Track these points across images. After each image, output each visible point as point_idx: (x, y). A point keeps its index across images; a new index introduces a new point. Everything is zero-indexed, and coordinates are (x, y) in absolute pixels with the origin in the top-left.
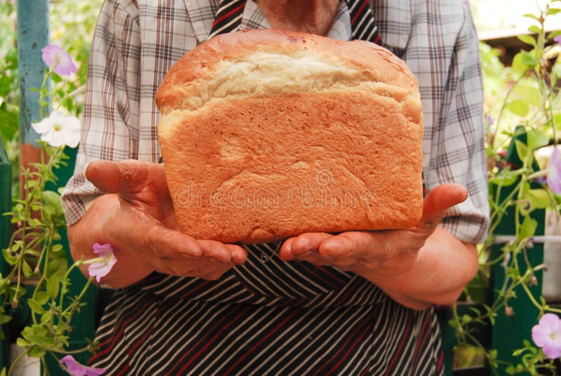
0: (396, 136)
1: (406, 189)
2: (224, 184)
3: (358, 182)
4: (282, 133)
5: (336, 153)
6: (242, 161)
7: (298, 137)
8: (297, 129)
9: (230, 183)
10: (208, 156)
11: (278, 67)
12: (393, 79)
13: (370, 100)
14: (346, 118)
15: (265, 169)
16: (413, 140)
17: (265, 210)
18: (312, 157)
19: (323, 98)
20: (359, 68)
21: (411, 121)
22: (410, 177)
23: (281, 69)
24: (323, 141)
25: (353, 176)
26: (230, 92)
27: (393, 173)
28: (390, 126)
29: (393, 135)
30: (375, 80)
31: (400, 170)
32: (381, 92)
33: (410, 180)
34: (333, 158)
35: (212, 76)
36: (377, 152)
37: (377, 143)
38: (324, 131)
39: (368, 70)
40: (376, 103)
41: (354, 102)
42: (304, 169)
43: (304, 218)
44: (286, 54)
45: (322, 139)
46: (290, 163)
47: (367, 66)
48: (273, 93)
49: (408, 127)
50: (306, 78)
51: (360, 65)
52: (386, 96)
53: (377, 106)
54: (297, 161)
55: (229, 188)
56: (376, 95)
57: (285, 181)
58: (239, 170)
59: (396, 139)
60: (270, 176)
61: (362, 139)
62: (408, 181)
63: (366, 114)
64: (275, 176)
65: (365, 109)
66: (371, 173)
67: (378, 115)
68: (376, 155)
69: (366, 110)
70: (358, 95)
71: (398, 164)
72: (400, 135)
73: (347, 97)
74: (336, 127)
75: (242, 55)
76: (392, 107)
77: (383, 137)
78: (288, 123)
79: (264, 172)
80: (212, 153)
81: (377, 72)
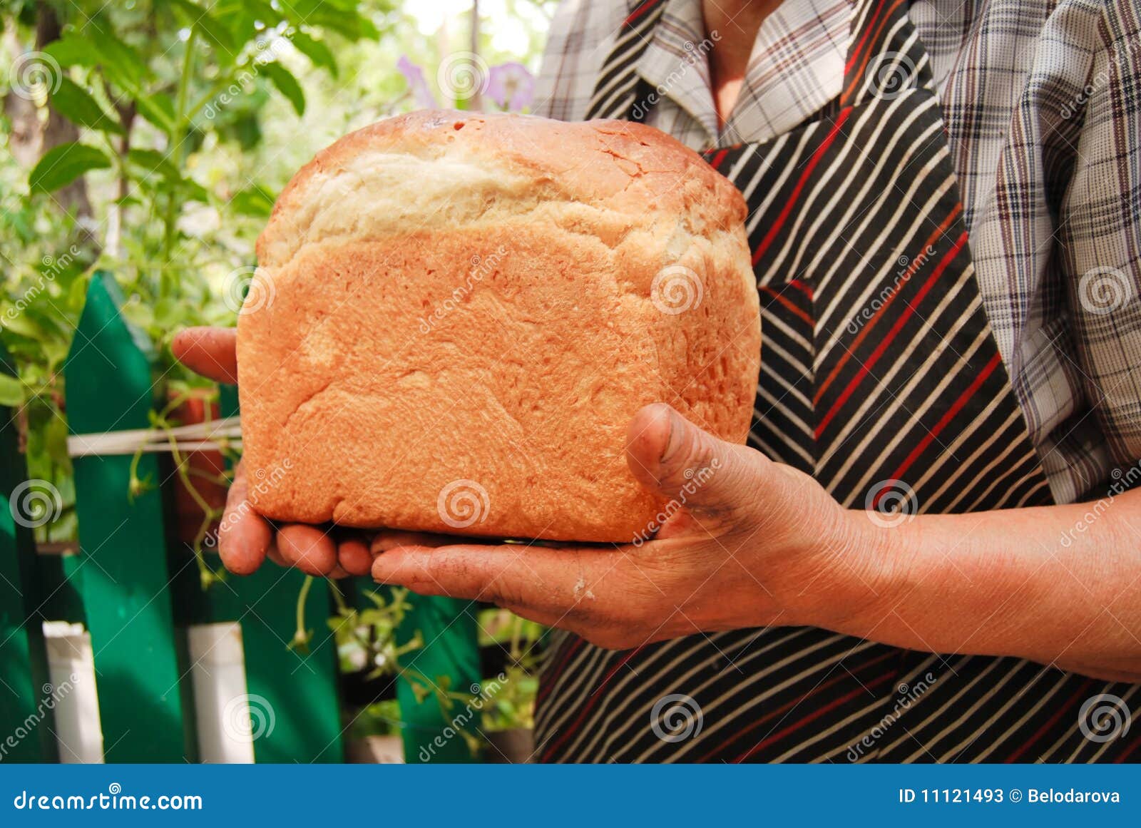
0: (588, 326)
1: (599, 450)
2: (301, 408)
3: (509, 426)
4: (391, 313)
5: (477, 358)
6: (328, 365)
7: (416, 322)
8: (415, 304)
9: (308, 407)
10: (283, 352)
11: (391, 178)
12: (604, 195)
13: (546, 242)
14: (500, 282)
15: (360, 384)
16: (622, 335)
17: (351, 466)
18: (435, 365)
19: (465, 239)
20: (530, 171)
21: (627, 291)
22: (609, 424)
23: (397, 183)
24: (455, 330)
25: (503, 410)
26: (325, 233)
27: (576, 411)
28: (577, 303)
29: (581, 324)
30: (567, 197)
31: (589, 406)
32: (572, 225)
33: (609, 432)
34: (471, 368)
35: (300, 203)
36: (547, 361)
37: (549, 340)
38: (459, 310)
39: (549, 176)
40: (559, 250)
41: (516, 247)
42: (419, 388)
43: (410, 491)
44: (411, 152)
45: (453, 327)
46: (398, 374)
47: (547, 167)
48: (385, 231)
49: (618, 304)
50: (437, 198)
51: (533, 165)
52: (585, 232)
53: (560, 257)
54: (412, 371)
55: (307, 415)
56: (562, 231)
57: (387, 411)
58: (323, 383)
59: (587, 333)
60: (367, 400)
61: (522, 331)
62: (604, 433)
63: (535, 274)
64: (373, 399)
65: (534, 262)
66: (536, 408)
67: (557, 277)
68: (547, 368)
69: (536, 265)
70: (526, 233)
71: (587, 391)
72: (595, 324)
73: (505, 237)
74: (482, 301)
75: (343, 160)
76: (590, 257)
77: (561, 328)
78: (402, 291)
79: (357, 389)
80: (290, 348)
81: (571, 181)
